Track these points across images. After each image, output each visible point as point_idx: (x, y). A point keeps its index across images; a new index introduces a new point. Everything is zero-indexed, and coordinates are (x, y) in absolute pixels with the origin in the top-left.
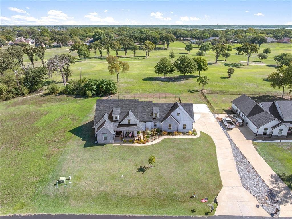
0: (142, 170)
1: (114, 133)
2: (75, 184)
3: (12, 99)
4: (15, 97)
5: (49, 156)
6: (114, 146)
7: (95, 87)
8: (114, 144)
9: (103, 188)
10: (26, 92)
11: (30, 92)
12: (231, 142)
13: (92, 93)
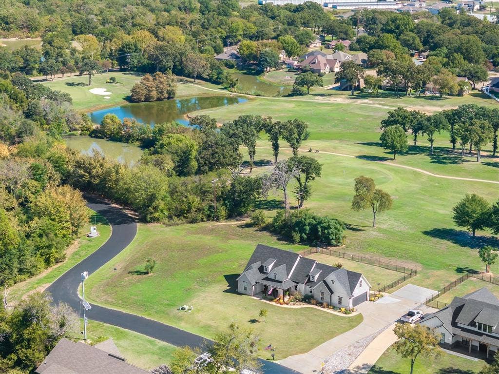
0: (253, 321)
1: (253, 284)
2: (192, 314)
3: (201, 222)
4: (205, 219)
6: (250, 299)
7: (308, 228)
8: (252, 297)
9: (210, 322)
10: (223, 215)
11: (230, 217)
13: (301, 237)
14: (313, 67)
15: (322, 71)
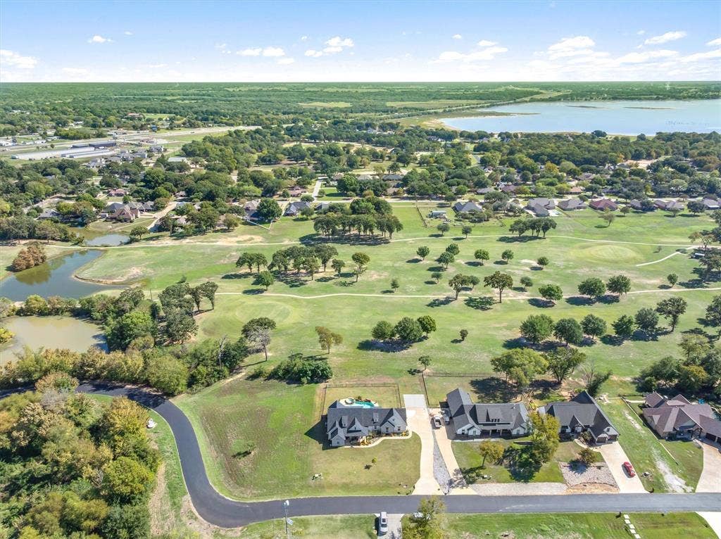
0: (368, 467)
1: (345, 439)
2: (325, 479)
4: (217, 380)
5: (299, 458)
6: (346, 449)
8: (346, 447)
9: (344, 481)
11: (232, 373)
12: (435, 441)
13: (308, 379)
14: (124, 216)
15: (132, 219)
